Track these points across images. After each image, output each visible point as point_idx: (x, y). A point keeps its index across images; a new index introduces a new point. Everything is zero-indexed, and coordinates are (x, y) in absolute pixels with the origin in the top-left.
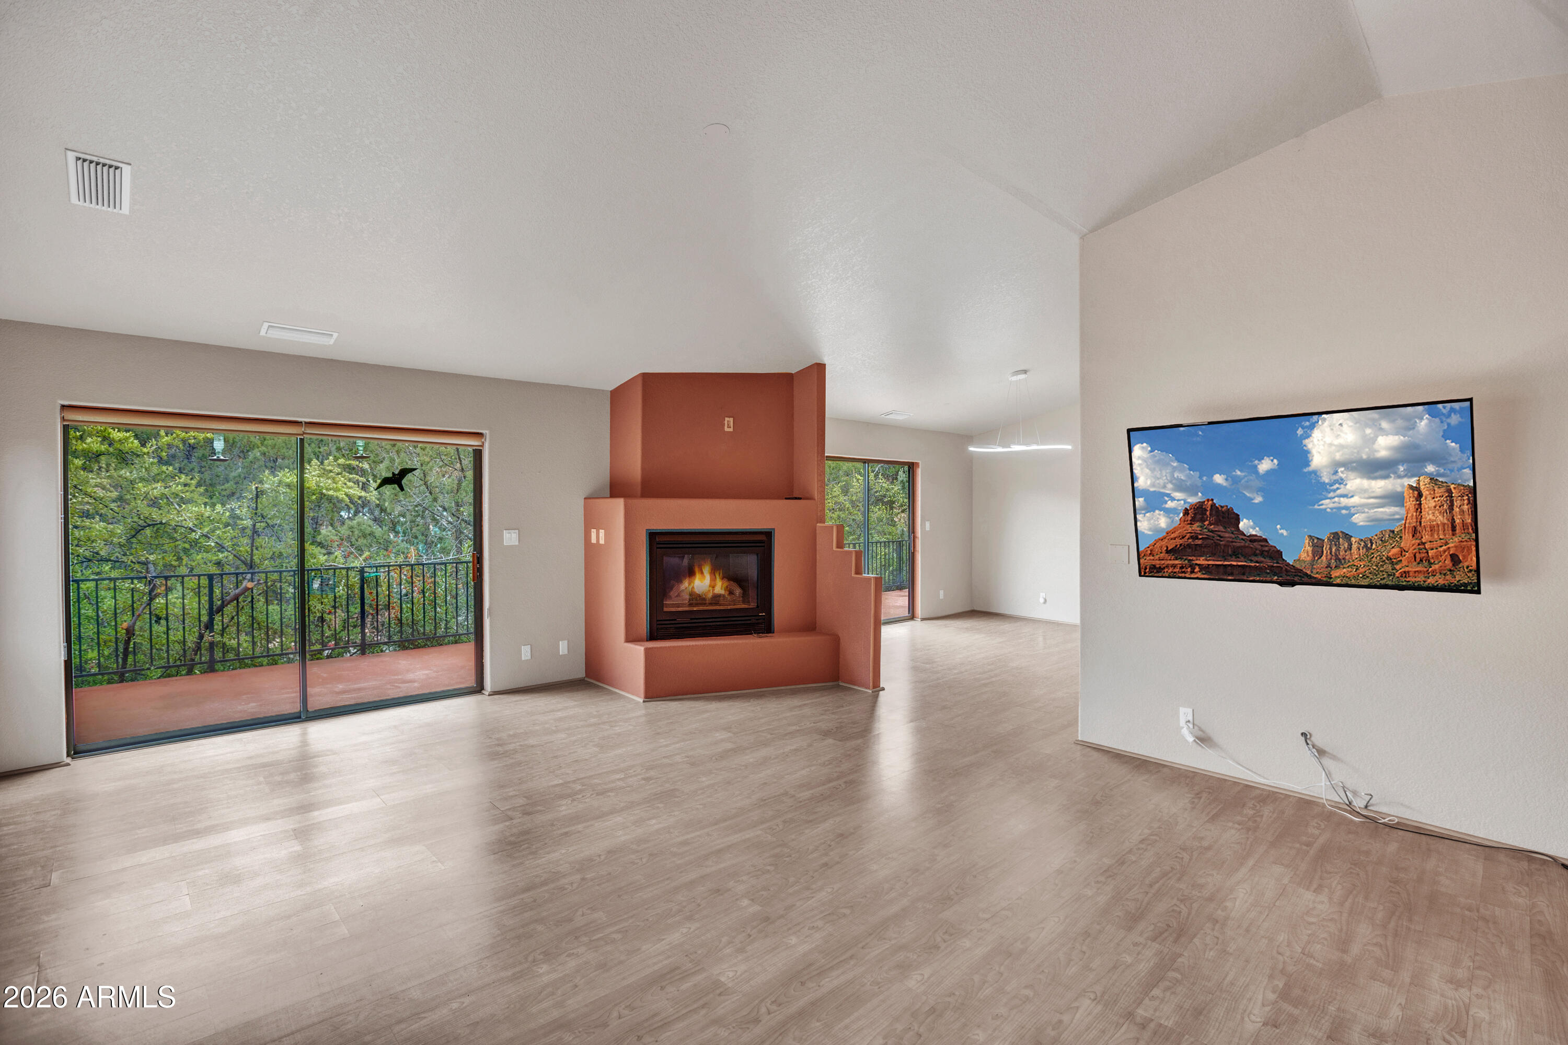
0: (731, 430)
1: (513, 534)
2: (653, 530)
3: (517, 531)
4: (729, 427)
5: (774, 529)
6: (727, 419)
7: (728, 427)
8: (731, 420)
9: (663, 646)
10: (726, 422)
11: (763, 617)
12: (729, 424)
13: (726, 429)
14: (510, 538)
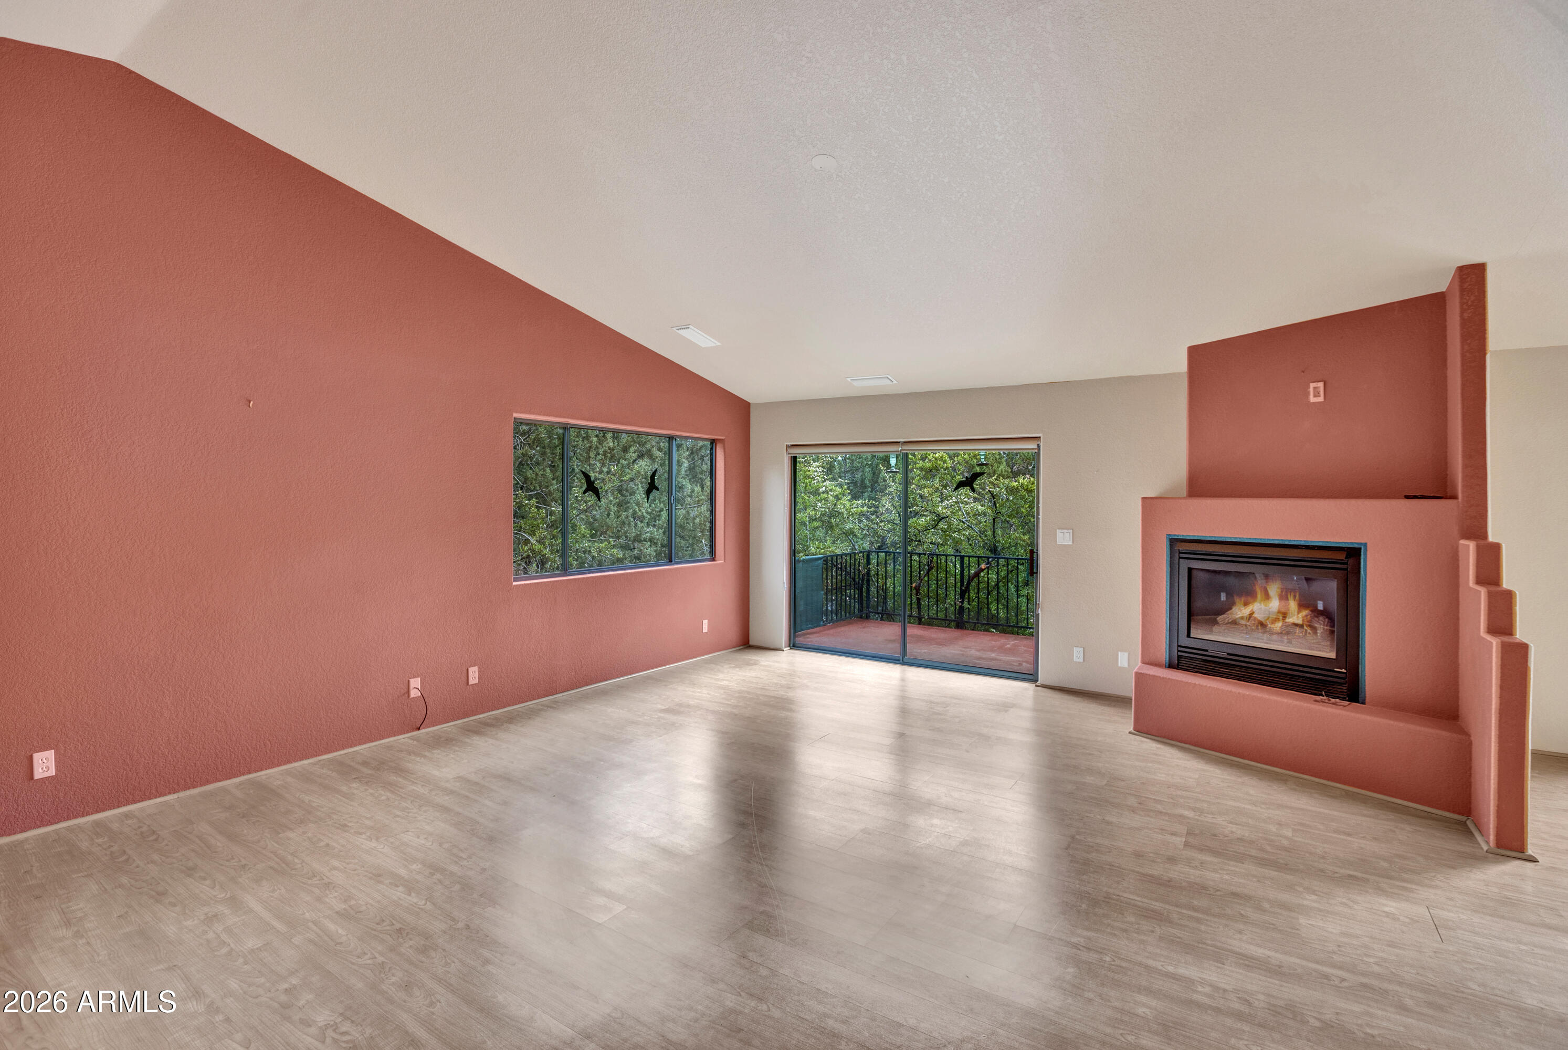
0: (1321, 399)
1: (1066, 534)
2: (1175, 535)
3: (1071, 531)
4: (1317, 395)
5: (1365, 545)
6: (1312, 385)
7: (1315, 396)
8: (1321, 385)
9: (1184, 680)
10: (1311, 390)
11: (1343, 676)
12: (1315, 394)
13: (1312, 399)
14: (1064, 538)
